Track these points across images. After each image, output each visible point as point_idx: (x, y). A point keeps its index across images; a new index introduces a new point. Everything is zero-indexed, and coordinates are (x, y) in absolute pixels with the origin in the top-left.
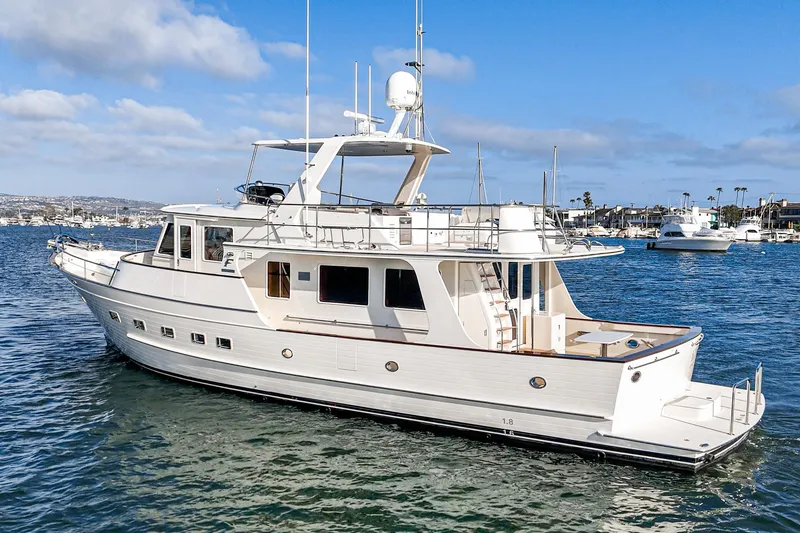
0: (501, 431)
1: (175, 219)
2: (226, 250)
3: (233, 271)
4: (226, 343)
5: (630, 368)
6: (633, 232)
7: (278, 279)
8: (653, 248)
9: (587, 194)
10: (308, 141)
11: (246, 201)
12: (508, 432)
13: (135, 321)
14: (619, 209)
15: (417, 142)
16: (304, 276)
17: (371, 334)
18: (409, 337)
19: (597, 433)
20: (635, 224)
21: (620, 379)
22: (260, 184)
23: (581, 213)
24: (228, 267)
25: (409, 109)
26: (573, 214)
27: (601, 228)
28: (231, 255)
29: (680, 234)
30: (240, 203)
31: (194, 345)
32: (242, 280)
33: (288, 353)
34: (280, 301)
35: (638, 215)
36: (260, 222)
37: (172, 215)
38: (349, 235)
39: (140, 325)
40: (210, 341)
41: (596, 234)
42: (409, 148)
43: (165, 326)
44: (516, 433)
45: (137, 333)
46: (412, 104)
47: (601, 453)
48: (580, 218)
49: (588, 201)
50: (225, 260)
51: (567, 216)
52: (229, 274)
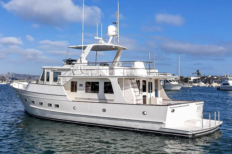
0: (135, 129)
1: (45, 70)
2: (59, 78)
3: (60, 84)
4: (58, 106)
5: (170, 108)
6: (215, 85)
7: (74, 87)
8: (219, 90)
9: (198, 71)
10: (83, 46)
11: (66, 64)
12: (137, 129)
13: (32, 101)
14: (210, 76)
15: (116, 45)
16: (81, 85)
17: (98, 101)
18: (108, 102)
19: (161, 128)
20: (215, 82)
21: (167, 111)
22: (70, 59)
23: (196, 78)
24: (59, 83)
25: (113, 36)
26: (192, 78)
27: (203, 83)
28: (60, 79)
29: (228, 84)
30: (64, 65)
31: (49, 107)
32: (63, 86)
33: (75, 108)
34: (74, 93)
35: (217, 79)
36: (69, 70)
37: (44, 69)
38: (93, 72)
39: (33, 102)
40: (53, 105)
41: (201, 85)
42: (114, 47)
43: (41, 102)
44: (139, 129)
45: (33, 105)
46: (114, 34)
47: (163, 134)
48: (195, 80)
49: (199, 74)
50: (58, 81)
51: (190, 79)
52: (59, 85)
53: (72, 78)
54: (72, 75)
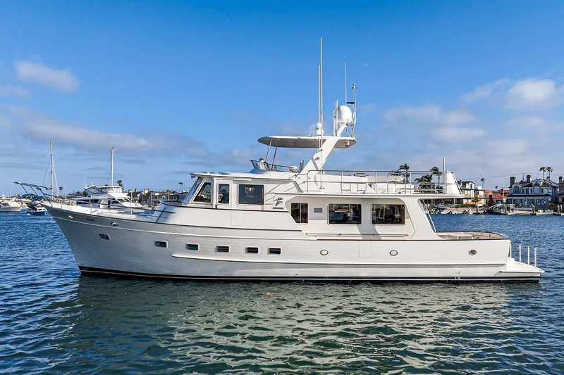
0: (454, 278)
1: (215, 180)
3: (282, 208)
4: (276, 251)
7: (299, 213)
12: (457, 278)
13: (188, 245)
14: (146, 192)
16: (318, 210)
17: (361, 238)
18: (383, 238)
19: (500, 272)
24: (278, 206)
28: (281, 199)
31: (248, 254)
32: (288, 213)
33: (325, 252)
35: (160, 196)
36: (285, 181)
39: (194, 247)
40: (263, 250)
42: (348, 144)
44: (461, 278)
45: (186, 253)
50: (276, 202)
52: (278, 209)
53: (294, 196)
54: (295, 191)
